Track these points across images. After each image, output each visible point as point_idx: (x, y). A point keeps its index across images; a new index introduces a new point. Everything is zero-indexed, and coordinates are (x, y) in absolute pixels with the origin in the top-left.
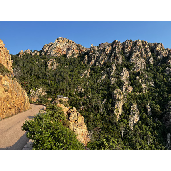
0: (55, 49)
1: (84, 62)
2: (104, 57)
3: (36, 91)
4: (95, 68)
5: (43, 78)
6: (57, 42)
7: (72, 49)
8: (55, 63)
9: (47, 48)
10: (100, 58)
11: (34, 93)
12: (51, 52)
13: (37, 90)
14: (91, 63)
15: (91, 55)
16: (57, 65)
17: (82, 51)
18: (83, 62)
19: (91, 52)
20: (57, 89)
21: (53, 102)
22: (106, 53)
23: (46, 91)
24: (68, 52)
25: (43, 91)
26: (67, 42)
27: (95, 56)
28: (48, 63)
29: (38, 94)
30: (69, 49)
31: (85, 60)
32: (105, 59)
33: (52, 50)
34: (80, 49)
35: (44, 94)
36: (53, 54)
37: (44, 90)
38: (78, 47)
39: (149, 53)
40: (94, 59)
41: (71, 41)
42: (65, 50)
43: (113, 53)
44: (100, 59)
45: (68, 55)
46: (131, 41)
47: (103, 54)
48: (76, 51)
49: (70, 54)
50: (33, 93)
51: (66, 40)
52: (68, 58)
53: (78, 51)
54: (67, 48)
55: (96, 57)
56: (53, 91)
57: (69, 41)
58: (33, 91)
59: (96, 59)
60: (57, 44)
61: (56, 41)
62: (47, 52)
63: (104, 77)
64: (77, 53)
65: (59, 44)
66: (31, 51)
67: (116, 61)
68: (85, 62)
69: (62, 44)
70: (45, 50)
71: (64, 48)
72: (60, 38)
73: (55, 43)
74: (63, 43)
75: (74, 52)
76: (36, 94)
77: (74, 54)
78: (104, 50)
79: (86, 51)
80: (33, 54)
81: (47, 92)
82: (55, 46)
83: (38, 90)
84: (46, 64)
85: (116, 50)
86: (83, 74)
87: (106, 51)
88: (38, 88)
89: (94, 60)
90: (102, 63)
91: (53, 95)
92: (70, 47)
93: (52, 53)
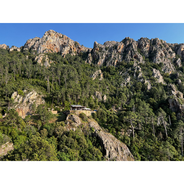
0: (45, 44)
1: (88, 62)
2: (117, 55)
3: (24, 97)
4: (109, 68)
5: (32, 77)
6: (47, 35)
7: (69, 45)
8: (47, 60)
9: (32, 43)
10: (111, 56)
11: (21, 100)
12: (38, 48)
13: (27, 94)
14: (98, 63)
15: (97, 53)
16: (51, 62)
17: (81, 49)
18: (86, 62)
19: (97, 50)
20: (66, 93)
21: (67, 118)
22: (119, 51)
23: (43, 98)
24: (64, 48)
25: (38, 97)
26: (61, 38)
27: (103, 54)
28: (36, 59)
29: (28, 102)
30: (63, 46)
31: (90, 59)
32: (118, 58)
33: (39, 44)
34: (79, 47)
35: (40, 102)
36: (42, 50)
37: (39, 94)
38: (76, 44)
39: (173, 54)
40: (103, 58)
41: (65, 36)
42: (58, 47)
43: (130, 51)
44: (112, 58)
45: (63, 53)
46: (148, 39)
47: (114, 52)
48: (74, 49)
49: (66, 51)
50: (18, 99)
51: (59, 35)
52: (63, 57)
53: (76, 50)
54: (61, 44)
55: (104, 56)
56: (59, 96)
57: (63, 36)
58: (19, 96)
59: (105, 58)
60: (47, 38)
61: (46, 33)
62: (33, 47)
63: (129, 79)
64: (74, 51)
65: (51, 38)
66: (8, 47)
67: (136, 60)
68: (90, 62)
69: (54, 39)
70: (30, 46)
71: (56, 44)
72: (51, 30)
73: (45, 37)
74: (56, 38)
75: (71, 49)
76: (25, 101)
77: (72, 52)
78: (115, 47)
79: (86, 50)
80: (11, 50)
81: (46, 99)
82: (44, 40)
83: (29, 95)
84: (33, 59)
85: (132, 47)
86: (94, 75)
87: (118, 48)
88: (29, 91)
89: (102, 60)
90: (116, 63)
91: (57, 105)
92: (65, 43)
93: (40, 49)
